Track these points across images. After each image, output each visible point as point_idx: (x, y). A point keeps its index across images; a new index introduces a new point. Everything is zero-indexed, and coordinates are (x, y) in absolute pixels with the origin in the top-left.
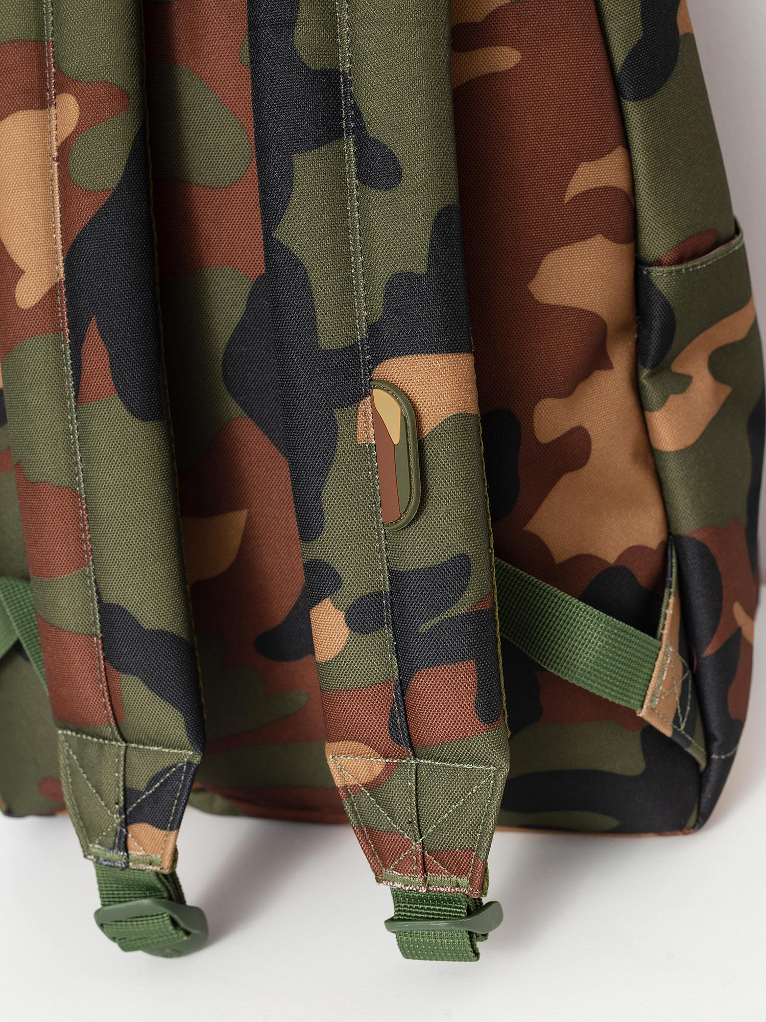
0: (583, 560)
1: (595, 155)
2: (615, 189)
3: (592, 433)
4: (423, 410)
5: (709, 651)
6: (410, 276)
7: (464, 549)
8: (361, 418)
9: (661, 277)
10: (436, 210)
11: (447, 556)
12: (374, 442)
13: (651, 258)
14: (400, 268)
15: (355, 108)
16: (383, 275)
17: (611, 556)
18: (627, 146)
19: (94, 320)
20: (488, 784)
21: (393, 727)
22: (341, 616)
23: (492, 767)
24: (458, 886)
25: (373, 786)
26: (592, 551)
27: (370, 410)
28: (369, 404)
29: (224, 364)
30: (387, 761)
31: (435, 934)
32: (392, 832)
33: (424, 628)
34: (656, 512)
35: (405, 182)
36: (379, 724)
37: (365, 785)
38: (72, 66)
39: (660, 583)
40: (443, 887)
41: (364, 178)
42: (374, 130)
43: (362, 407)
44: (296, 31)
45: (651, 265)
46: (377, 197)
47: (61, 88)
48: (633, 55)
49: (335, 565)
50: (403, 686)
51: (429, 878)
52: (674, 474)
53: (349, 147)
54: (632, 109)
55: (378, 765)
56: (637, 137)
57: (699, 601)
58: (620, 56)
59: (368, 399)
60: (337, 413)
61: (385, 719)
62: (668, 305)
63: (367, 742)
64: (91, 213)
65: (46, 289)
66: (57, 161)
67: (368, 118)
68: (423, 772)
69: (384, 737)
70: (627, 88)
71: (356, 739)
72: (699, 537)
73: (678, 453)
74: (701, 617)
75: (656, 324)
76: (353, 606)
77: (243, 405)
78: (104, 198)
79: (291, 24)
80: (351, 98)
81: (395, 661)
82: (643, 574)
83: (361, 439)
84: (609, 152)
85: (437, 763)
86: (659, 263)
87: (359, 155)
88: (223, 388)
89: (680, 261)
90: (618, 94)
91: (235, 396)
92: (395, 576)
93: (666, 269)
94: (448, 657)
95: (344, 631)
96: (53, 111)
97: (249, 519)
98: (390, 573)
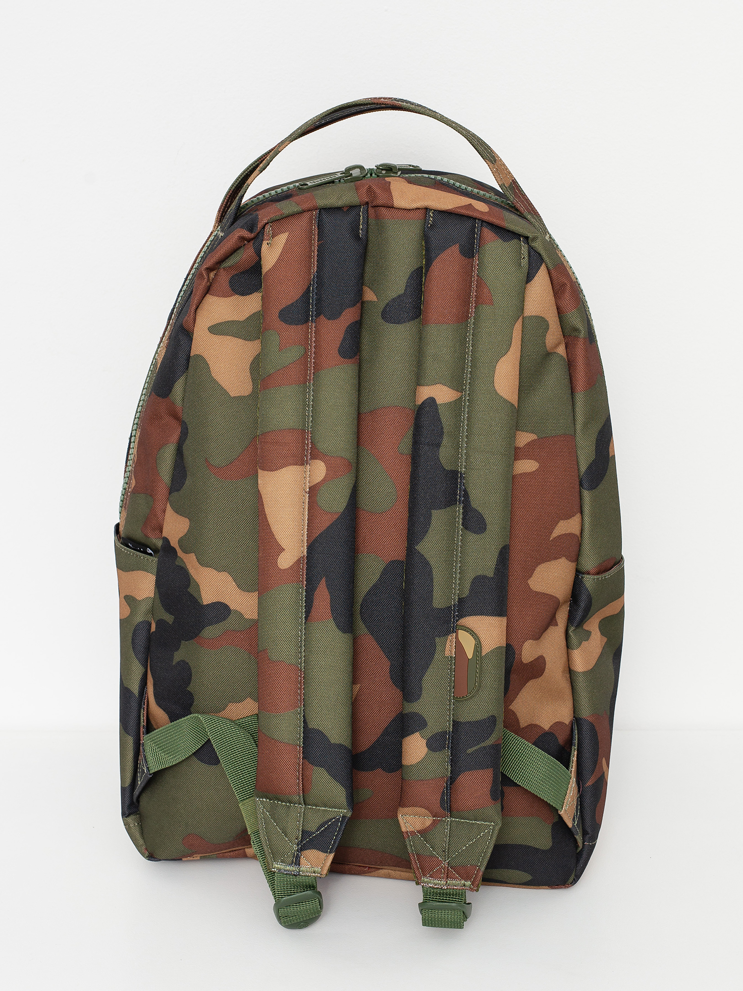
0: (533, 727)
1: (568, 516)
2: (574, 534)
3: (547, 660)
4: (484, 644)
5: (589, 783)
6: (484, 577)
7: (495, 713)
8: (448, 643)
9: (589, 581)
10: (501, 547)
11: (486, 716)
12: (454, 656)
13: (584, 570)
14: (480, 573)
15: (465, 490)
16: (470, 576)
17: (546, 726)
18: (582, 512)
19: (324, 580)
20: (489, 832)
21: (442, 799)
22: (425, 742)
23: (492, 823)
24: (464, 885)
25: (423, 832)
26: (537, 723)
27: (454, 640)
28: (454, 637)
29: (362, 605)
30: (434, 818)
31: (445, 912)
32: (432, 856)
33: (470, 751)
34: (569, 704)
35: (487, 531)
36: (435, 799)
37: (418, 832)
38: (322, 446)
39: (570, 742)
40: (456, 886)
41: (465, 525)
42: (475, 503)
43: (450, 637)
44: (441, 450)
45: (583, 574)
46: (472, 537)
47: (314, 457)
48: (590, 468)
49: (425, 716)
50: (452, 780)
51: (448, 881)
52: (581, 684)
53: (460, 509)
54: (586, 494)
55: (428, 821)
56: (587, 509)
57: (587, 754)
58: (583, 468)
59: (454, 634)
60: (437, 639)
61: (439, 797)
62: (590, 595)
63: (427, 808)
64: (328, 524)
65: (296, 559)
66: (309, 493)
67: (472, 497)
68: (454, 824)
69: (437, 807)
70: (586, 485)
71: (421, 806)
72: (590, 719)
73: (584, 673)
74: (587, 764)
75: (583, 605)
76: (431, 737)
77: (368, 628)
78: (336, 517)
79: (438, 445)
80: (464, 485)
81: (449, 767)
82: (561, 738)
83: (447, 653)
84: (574, 516)
85: (462, 820)
86: (588, 573)
87: (465, 514)
88: (359, 617)
89: (598, 573)
90: (581, 485)
91: (365, 622)
92: (456, 724)
93: (592, 577)
94: (479, 766)
95: (425, 750)
96: (308, 467)
97: (360, 689)
98: (453, 722)
